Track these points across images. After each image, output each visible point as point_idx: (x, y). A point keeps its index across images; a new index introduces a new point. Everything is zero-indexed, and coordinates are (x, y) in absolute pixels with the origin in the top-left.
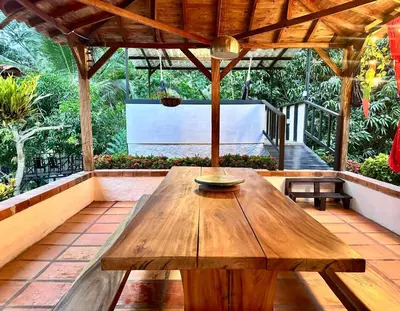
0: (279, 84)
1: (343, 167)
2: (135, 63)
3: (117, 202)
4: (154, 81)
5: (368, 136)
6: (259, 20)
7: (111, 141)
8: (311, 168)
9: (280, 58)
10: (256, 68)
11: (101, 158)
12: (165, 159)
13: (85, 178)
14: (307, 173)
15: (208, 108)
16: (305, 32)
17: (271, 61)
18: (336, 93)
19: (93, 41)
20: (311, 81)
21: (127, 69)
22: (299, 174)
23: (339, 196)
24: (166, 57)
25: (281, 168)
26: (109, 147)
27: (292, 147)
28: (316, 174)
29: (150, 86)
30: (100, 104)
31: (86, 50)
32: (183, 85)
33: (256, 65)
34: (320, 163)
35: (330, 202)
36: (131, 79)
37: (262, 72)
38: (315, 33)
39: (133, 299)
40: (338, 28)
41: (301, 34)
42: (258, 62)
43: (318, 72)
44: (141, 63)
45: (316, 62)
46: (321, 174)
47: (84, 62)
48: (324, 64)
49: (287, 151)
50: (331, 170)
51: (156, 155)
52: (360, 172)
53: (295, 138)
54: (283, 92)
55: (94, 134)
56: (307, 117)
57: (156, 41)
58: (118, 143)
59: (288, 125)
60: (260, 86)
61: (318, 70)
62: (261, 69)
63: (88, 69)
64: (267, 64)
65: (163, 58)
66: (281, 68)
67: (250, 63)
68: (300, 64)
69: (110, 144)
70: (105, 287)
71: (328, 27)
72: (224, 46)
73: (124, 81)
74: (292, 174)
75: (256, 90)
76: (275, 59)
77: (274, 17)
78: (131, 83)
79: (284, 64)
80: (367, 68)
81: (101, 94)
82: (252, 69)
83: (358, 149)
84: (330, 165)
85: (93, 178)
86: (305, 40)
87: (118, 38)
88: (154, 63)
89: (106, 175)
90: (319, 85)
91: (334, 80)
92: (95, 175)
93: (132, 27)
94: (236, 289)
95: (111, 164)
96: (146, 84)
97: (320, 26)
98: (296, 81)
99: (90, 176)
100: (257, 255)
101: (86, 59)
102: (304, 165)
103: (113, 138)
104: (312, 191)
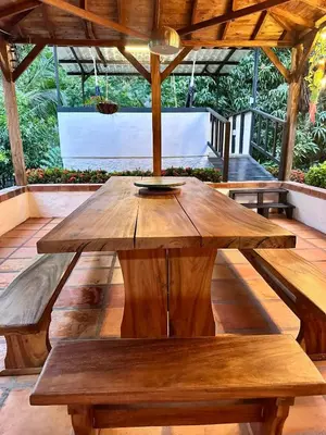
0: (226, 93)
1: (288, 177)
2: (66, 67)
3: (54, 218)
4: (89, 90)
5: (315, 148)
6: (203, 13)
7: (44, 158)
8: (255, 179)
9: (226, 62)
10: (201, 74)
11: (35, 172)
12: (104, 172)
13: (18, 192)
14: (251, 185)
15: (149, 116)
16: (253, 27)
17: (217, 66)
18: (285, 101)
19: (15, 37)
20: (259, 89)
21: (57, 77)
22: (243, 186)
23: (282, 206)
24: (102, 60)
25: (226, 180)
26: (43, 164)
27: (237, 159)
28: (260, 185)
29: (84, 96)
30: (29, 117)
31: (8, 48)
32: (122, 96)
33: (200, 70)
34: (264, 174)
35: (273, 213)
36: (63, 89)
37: (207, 79)
38: (263, 29)
39: (74, 301)
40: (287, 23)
41: (249, 31)
42: (203, 66)
43: (267, 78)
44: (73, 67)
45: (265, 68)
46: (265, 185)
47: (7, 62)
48: (273, 70)
49: (232, 164)
50: (275, 181)
51: (94, 169)
52: (304, 181)
53: (241, 151)
54: (230, 102)
55: (25, 151)
56: (254, 129)
57: (88, 37)
58: (52, 160)
59: (234, 137)
60: (205, 94)
61: (267, 76)
62: (205, 75)
63: (12, 70)
64: (213, 69)
65: (97, 61)
66: (227, 75)
67: (194, 68)
68: (247, 70)
69: (43, 161)
70: (44, 283)
71: (277, 21)
72: (164, 39)
73: (55, 91)
74: (237, 186)
75: (201, 100)
76: (222, 64)
77: (219, 8)
78: (63, 93)
79: (231, 69)
80: (315, 69)
81: (30, 106)
82: (196, 75)
83: (304, 162)
84: (275, 175)
85: (26, 194)
86: (253, 37)
87: (44, 33)
88: (88, 68)
89: (41, 189)
90: (266, 93)
91: (284, 88)
92: (29, 190)
93: (60, 19)
94: (174, 277)
95: (46, 178)
96: (80, 94)
97: (268, 20)
98: (244, 90)
99: (23, 190)
100: (192, 235)
101: (10, 58)
102: (249, 176)
103: (47, 155)
104: (256, 202)
